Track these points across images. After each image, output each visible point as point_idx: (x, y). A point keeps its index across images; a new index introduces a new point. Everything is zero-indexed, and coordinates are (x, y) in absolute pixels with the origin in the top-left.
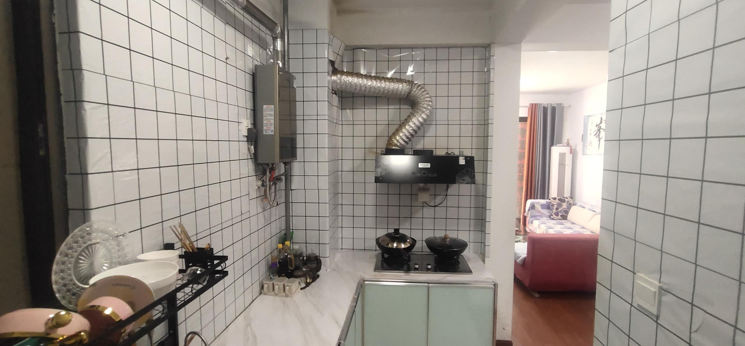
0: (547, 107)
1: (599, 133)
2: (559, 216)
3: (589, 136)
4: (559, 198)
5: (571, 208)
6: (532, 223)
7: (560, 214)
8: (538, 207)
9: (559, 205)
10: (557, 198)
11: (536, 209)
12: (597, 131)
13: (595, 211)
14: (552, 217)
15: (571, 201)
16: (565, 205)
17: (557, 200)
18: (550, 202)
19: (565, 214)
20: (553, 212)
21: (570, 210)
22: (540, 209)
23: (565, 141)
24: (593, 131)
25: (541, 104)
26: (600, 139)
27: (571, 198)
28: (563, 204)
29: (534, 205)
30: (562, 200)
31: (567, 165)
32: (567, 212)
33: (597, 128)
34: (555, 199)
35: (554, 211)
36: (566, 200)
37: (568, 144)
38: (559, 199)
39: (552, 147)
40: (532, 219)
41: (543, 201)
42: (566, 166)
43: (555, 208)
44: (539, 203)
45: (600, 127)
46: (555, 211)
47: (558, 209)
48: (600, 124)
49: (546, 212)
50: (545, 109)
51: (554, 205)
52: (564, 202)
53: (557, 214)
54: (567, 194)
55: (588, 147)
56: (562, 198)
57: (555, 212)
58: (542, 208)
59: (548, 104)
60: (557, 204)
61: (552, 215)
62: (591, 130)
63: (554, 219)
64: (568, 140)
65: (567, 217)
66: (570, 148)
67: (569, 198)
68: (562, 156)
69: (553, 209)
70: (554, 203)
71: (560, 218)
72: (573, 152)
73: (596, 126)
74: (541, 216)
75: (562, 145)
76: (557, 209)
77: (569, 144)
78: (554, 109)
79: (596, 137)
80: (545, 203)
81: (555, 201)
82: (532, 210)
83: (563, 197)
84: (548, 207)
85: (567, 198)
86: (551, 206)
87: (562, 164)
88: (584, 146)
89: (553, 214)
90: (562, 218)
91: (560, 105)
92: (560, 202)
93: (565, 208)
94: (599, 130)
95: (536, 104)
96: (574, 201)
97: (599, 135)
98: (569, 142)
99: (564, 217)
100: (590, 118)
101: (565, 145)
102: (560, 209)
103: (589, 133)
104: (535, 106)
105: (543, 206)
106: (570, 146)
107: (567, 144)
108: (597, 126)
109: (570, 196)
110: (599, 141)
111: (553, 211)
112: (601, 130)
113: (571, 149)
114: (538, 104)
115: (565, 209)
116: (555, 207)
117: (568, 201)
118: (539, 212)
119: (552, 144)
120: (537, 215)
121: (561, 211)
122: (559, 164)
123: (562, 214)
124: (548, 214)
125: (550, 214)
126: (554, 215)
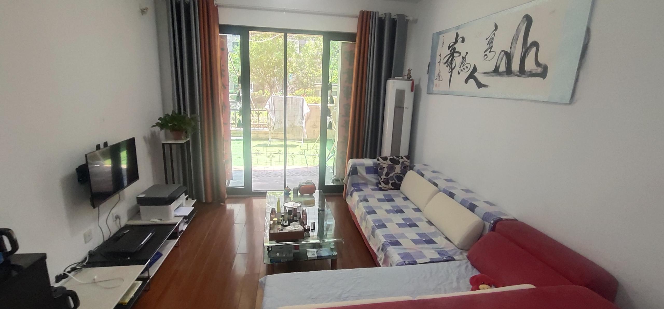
0: (384, 19)
1: (452, 60)
2: (390, 185)
3: (437, 64)
4: (392, 157)
5: (406, 172)
6: (351, 195)
7: (391, 182)
8: (362, 171)
9: (391, 169)
10: (389, 158)
11: (359, 174)
12: (449, 55)
13: (436, 185)
14: (380, 186)
15: (407, 162)
16: (398, 169)
17: (388, 160)
18: (379, 164)
19: (397, 182)
20: (382, 179)
21: (404, 175)
22: (364, 173)
23: (406, 72)
24: (443, 56)
25: (376, 13)
26: (452, 69)
27: (408, 157)
28: (396, 166)
29: (356, 167)
30: (395, 161)
31: (406, 108)
32: (400, 179)
33: (449, 52)
34: (385, 159)
35: (383, 177)
36: (401, 160)
37: (409, 78)
38: (391, 159)
39: (387, 81)
40: (353, 188)
41: (369, 162)
42: (404, 109)
43: (384, 173)
44: (362, 165)
45: (455, 48)
46: (385, 177)
47: (389, 175)
48: (453, 45)
49: (372, 178)
50: (381, 22)
51: (384, 168)
52: (398, 165)
53: (386, 182)
54: (404, 151)
55: (436, 82)
56: (395, 158)
57: (384, 179)
58: (367, 173)
59: (385, 14)
60: (387, 167)
61: (380, 184)
62: (440, 55)
63: (383, 188)
64: (409, 70)
65: (400, 186)
66: (411, 82)
67: (404, 158)
68: (400, 94)
69: (382, 174)
70: (385, 166)
71: (391, 187)
72: (415, 89)
73: (449, 49)
74: (366, 184)
75: (401, 78)
76: (387, 174)
77: (411, 76)
78: (394, 23)
79: (447, 67)
80: (372, 166)
81: (385, 162)
82: (354, 176)
83: (397, 157)
84: (375, 170)
85: (402, 158)
86: (380, 170)
87: (399, 107)
88: (430, 80)
89: (381, 181)
90: (393, 188)
91: (402, 17)
92: (391, 163)
93: (398, 173)
94: (452, 55)
95: (368, 12)
96: (412, 162)
97: (451, 63)
98: (410, 73)
99: (397, 187)
100: (441, 36)
101: (406, 77)
102: (391, 175)
103: (438, 60)
104: (367, 15)
105: (369, 170)
106: (412, 80)
107: (408, 76)
108: (449, 47)
109: (406, 154)
110: (451, 72)
111: (381, 177)
112: (456, 55)
113: (413, 84)
114: (371, 12)
115: (399, 175)
116: (386, 170)
117: (403, 162)
118: (363, 178)
119: (389, 76)
120: (361, 183)
121: (392, 176)
122: (395, 107)
123: (394, 181)
124: (375, 181)
125: (377, 181)
126: (382, 183)
